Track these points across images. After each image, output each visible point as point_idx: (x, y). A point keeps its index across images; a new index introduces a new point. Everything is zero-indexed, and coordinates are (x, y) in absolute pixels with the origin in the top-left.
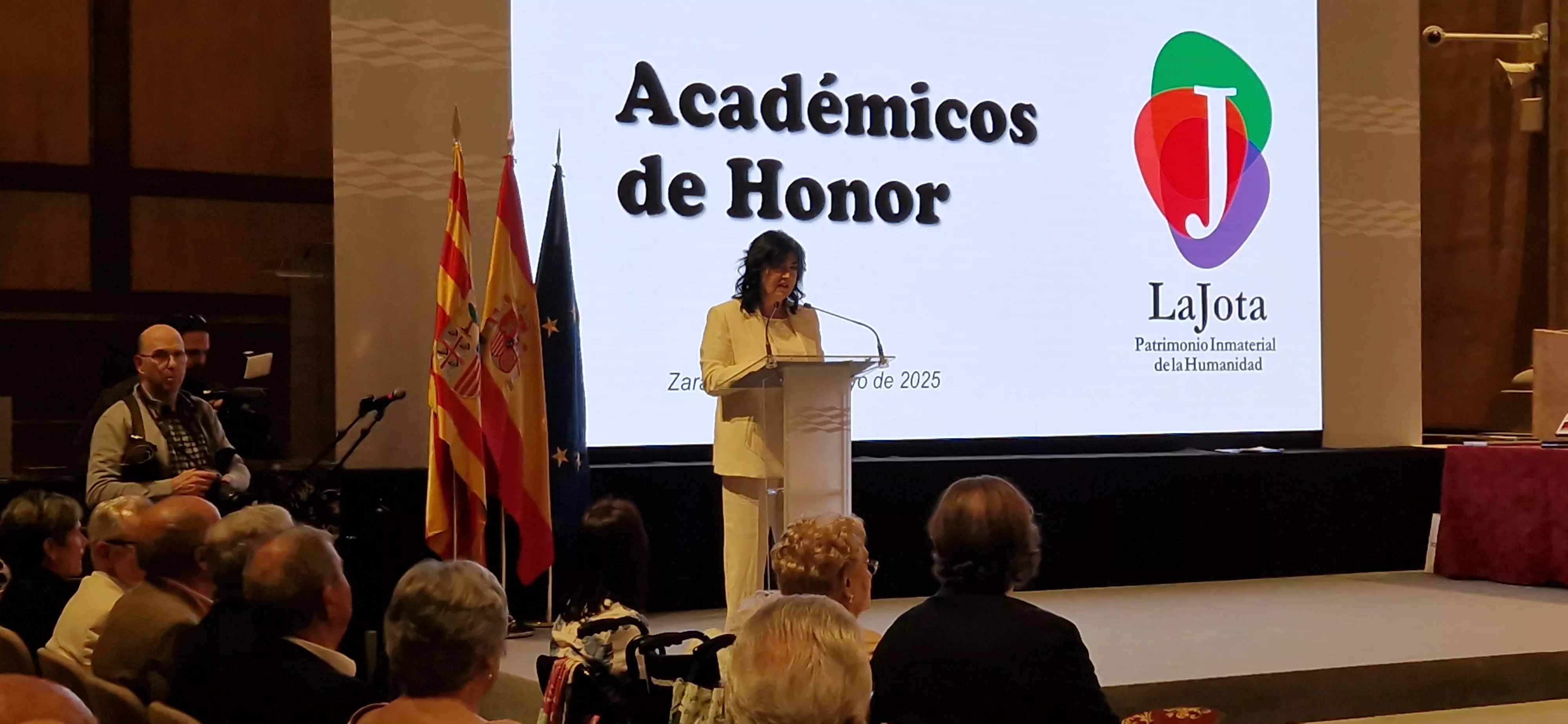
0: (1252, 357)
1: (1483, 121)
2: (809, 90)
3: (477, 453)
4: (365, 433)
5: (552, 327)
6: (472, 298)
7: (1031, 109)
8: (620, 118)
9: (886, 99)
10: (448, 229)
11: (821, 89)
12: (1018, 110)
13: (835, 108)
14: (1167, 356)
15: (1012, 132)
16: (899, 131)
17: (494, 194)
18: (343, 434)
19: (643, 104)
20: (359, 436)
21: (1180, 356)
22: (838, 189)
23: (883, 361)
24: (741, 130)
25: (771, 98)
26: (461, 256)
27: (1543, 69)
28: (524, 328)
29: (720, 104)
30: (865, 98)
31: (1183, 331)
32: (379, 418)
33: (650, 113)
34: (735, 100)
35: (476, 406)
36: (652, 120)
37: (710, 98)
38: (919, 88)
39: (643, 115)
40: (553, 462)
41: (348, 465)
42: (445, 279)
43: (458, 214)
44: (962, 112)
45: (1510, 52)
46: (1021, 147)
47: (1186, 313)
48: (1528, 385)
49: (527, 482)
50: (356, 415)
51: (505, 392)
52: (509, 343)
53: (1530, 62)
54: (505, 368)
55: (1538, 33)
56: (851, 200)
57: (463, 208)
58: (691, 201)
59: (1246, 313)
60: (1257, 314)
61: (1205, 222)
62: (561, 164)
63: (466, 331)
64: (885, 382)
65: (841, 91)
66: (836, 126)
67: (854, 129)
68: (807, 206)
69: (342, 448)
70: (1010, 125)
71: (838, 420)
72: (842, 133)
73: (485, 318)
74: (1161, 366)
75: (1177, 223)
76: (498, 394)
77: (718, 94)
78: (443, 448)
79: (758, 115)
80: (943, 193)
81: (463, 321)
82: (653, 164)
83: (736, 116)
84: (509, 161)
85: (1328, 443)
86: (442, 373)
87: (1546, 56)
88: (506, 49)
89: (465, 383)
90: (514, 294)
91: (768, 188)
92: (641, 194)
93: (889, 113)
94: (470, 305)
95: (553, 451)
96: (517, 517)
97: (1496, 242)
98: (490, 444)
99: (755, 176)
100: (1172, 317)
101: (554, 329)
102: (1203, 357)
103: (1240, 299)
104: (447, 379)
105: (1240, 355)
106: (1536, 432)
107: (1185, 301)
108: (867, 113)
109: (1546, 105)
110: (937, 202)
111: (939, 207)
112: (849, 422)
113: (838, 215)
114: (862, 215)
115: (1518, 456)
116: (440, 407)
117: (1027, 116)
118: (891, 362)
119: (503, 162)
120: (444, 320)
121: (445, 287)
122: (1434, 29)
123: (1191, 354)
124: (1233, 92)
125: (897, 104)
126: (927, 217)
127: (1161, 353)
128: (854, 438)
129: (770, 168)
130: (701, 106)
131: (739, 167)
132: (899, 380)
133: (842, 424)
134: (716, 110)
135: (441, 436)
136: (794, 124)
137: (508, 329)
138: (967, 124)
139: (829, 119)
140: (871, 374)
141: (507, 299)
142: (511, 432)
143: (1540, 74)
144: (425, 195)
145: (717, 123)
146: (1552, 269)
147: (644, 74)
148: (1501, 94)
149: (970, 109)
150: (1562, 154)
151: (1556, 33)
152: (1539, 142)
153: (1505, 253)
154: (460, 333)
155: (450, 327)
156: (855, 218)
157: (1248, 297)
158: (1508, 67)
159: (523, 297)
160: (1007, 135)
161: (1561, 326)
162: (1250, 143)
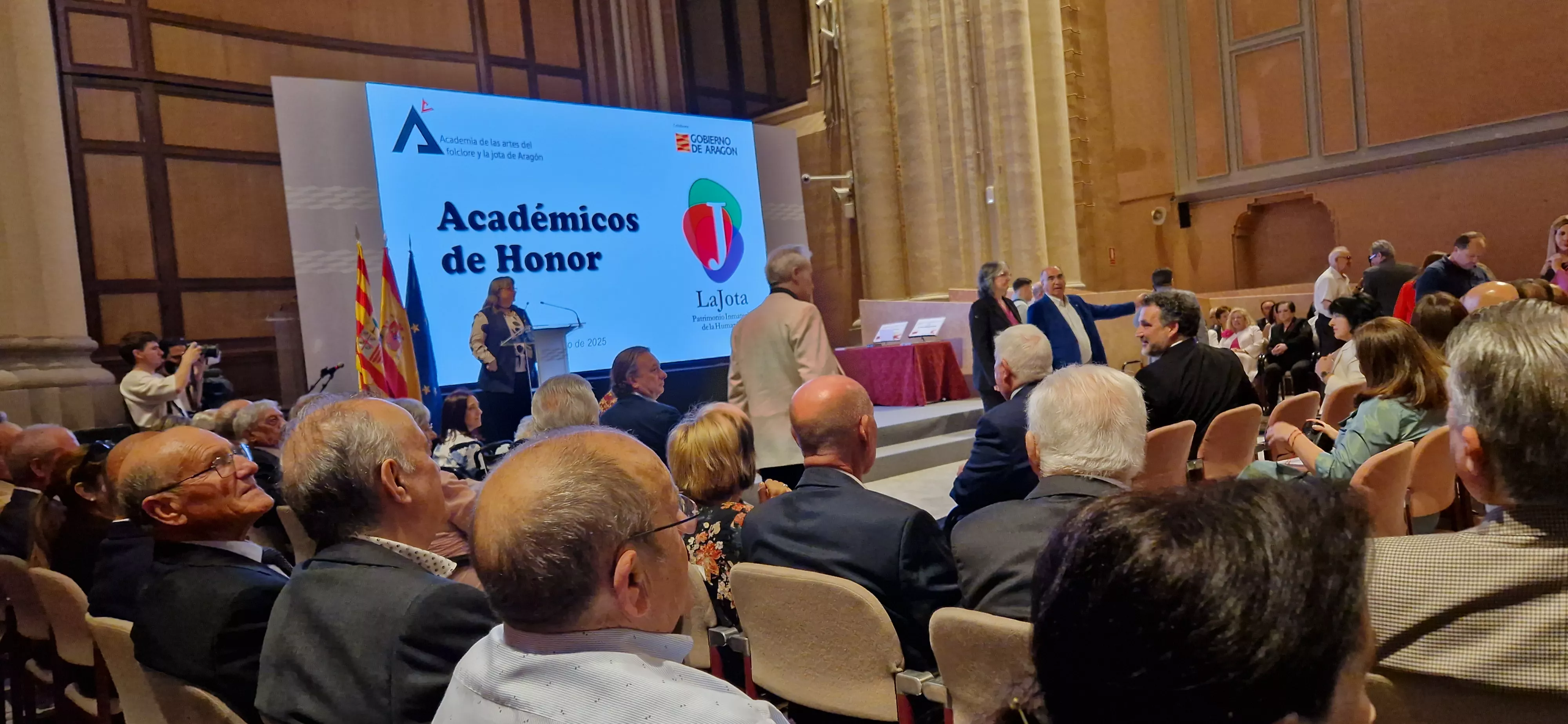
1: (830, 214)
2: (531, 211)
3: (384, 389)
5: (416, 328)
6: (374, 315)
7: (635, 215)
8: (439, 228)
9: (568, 214)
10: (358, 284)
11: (536, 211)
12: (630, 217)
13: (544, 219)
14: (707, 323)
15: (628, 227)
16: (575, 228)
17: (380, 268)
19: (450, 221)
20: (321, 387)
21: (713, 323)
22: (550, 257)
23: (580, 325)
24: (500, 232)
25: (513, 216)
26: (366, 296)
27: (852, 190)
28: (402, 329)
29: (488, 220)
30: (558, 214)
31: (712, 311)
32: (331, 377)
33: (454, 226)
34: (495, 217)
35: (381, 367)
36: (455, 228)
37: (482, 216)
38: (583, 208)
39: (451, 227)
42: (359, 309)
43: (362, 276)
44: (603, 217)
45: (838, 184)
46: (633, 234)
47: (713, 304)
48: (859, 326)
50: (319, 377)
51: (395, 360)
52: (394, 337)
53: (846, 188)
54: (395, 348)
55: (848, 175)
56: (556, 262)
57: (365, 273)
58: (479, 266)
59: (739, 302)
60: (744, 302)
62: (412, 250)
63: (373, 332)
65: (546, 211)
66: (545, 227)
67: (554, 228)
68: (535, 265)
70: (626, 223)
71: (562, 355)
72: (548, 230)
73: (381, 326)
74: (705, 328)
75: (705, 263)
76: (392, 362)
77: (487, 214)
79: (507, 223)
80: (599, 256)
81: (368, 329)
82: (458, 250)
83: (497, 225)
84: (386, 250)
86: (363, 353)
87: (853, 185)
88: (378, 197)
89: (375, 357)
90: (395, 312)
91: (516, 258)
92: (454, 264)
93: (570, 221)
94: (374, 320)
95: (422, 386)
98: (391, 384)
99: (509, 253)
100: (708, 305)
101: (418, 330)
102: (723, 321)
103: (736, 296)
104: (365, 355)
107: (713, 299)
108: (559, 221)
109: (855, 206)
111: (597, 262)
112: (567, 355)
113: (551, 268)
114: (562, 268)
116: (363, 369)
117: (634, 219)
118: (584, 325)
119: (382, 252)
120: (360, 328)
121: (360, 312)
122: (806, 176)
123: (718, 321)
124: (724, 204)
125: (573, 216)
126: (592, 267)
127: (704, 322)
129: (516, 249)
130: (479, 221)
131: (501, 249)
133: (564, 356)
134: (486, 222)
135: (365, 383)
136: (525, 227)
137: (394, 330)
138: (607, 224)
139: (542, 224)
141: (392, 316)
142: (401, 377)
143: (851, 193)
144: (345, 271)
145: (488, 229)
146: (864, 276)
147: (449, 207)
148: (836, 203)
149: (608, 217)
150: (864, 227)
151: (856, 175)
152: (853, 222)
153: (844, 270)
154: (370, 333)
155: (365, 330)
156: (559, 269)
157: (739, 295)
158: (839, 190)
159: (399, 314)
160: (626, 228)
161: (870, 298)
162: (734, 227)
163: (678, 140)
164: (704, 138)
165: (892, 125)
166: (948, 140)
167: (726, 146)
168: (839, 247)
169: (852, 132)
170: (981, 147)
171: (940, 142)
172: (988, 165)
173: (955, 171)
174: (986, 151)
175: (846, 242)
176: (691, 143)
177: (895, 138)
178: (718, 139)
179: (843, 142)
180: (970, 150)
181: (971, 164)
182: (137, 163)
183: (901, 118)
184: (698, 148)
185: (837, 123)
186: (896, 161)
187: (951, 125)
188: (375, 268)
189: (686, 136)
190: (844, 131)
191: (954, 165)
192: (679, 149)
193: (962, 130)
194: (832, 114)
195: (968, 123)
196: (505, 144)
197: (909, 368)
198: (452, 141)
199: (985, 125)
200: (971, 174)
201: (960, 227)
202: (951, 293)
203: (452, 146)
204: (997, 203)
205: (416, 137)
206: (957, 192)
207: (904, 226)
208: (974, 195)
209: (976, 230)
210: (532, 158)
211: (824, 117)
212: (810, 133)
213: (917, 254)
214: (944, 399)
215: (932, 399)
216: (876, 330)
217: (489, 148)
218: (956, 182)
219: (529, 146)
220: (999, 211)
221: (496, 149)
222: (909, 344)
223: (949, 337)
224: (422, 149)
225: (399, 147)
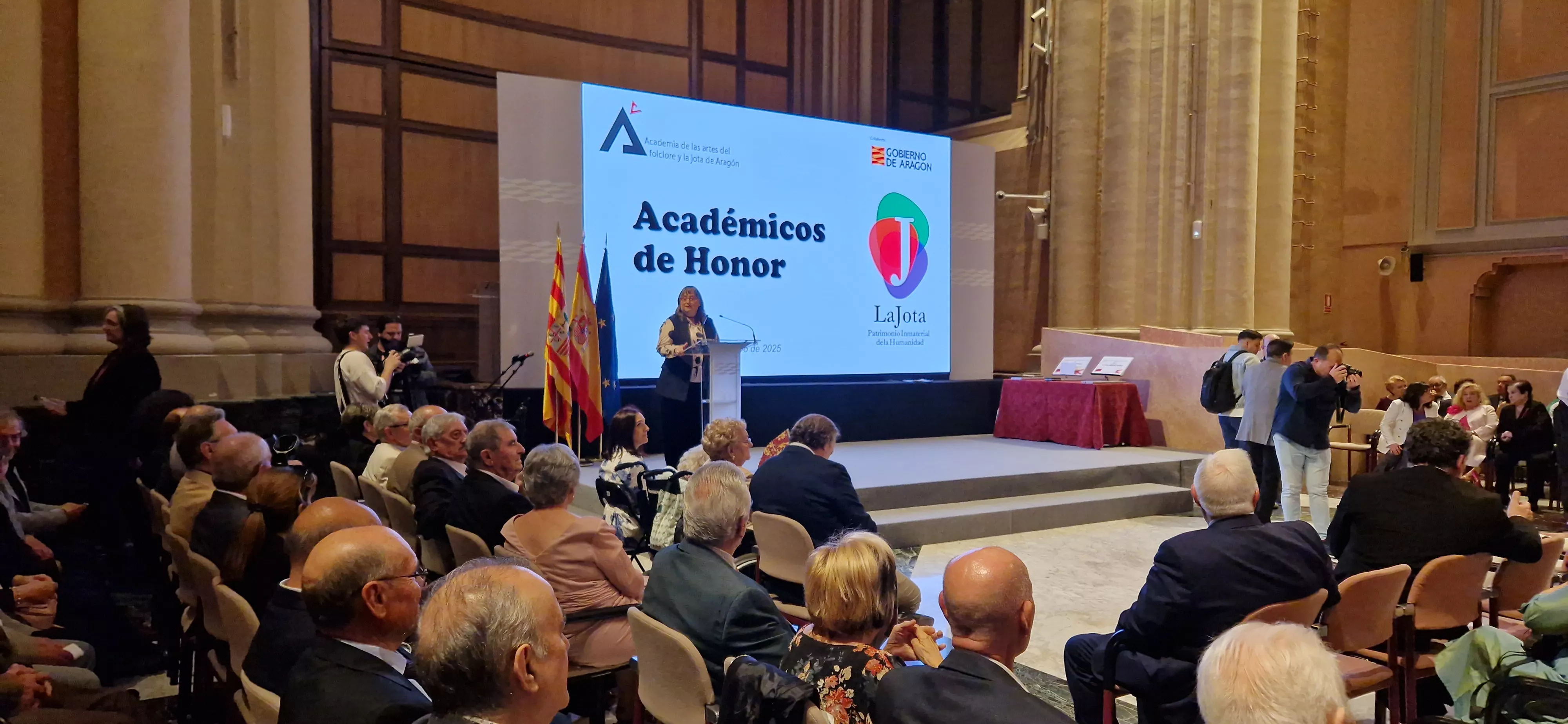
0: (919, 339)
1: (1021, 234)
2: (722, 216)
3: (567, 381)
4: (514, 372)
5: (602, 323)
6: (565, 310)
7: (822, 226)
8: (634, 227)
9: (757, 221)
10: (554, 278)
11: (728, 215)
12: (817, 227)
13: (734, 224)
14: (882, 338)
15: (814, 236)
16: (763, 235)
17: (576, 261)
18: (504, 373)
19: (646, 221)
20: (511, 373)
21: (888, 338)
22: (735, 261)
23: (755, 342)
24: (691, 233)
25: (705, 219)
26: (560, 290)
27: (1048, 211)
28: (590, 324)
29: (681, 221)
30: (748, 220)
31: (889, 327)
32: (521, 365)
33: (649, 225)
34: (688, 219)
35: (567, 360)
36: (650, 228)
37: (676, 218)
38: (772, 215)
39: (645, 226)
40: (603, 386)
41: (507, 386)
42: (553, 302)
43: (559, 272)
44: (791, 226)
45: (1034, 203)
46: (818, 243)
47: (891, 319)
48: (1039, 352)
49: (590, 395)
50: (510, 363)
51: (581, 354)
52: (582, 330)
53: (1042, 207)
54: (581, 342)
55: (1045, 195)
56: (741, 266)
57: (561, 268)
58: (667, 266)
59: (917, 319)
60: (922, 320)
61: (900, 278)
62: (607, 248)
63: (563, 325)
64: (756, 350)
65: (737, 216)
66: (734, 233)
67: (743, 233)
68: (721, 268)
69: (503, 379)
70: (813, 233)
71: (735, 369)
72: (737, 236)
73: (571, 319)
74: (879, 343)
75: (887, 278)
76: (578, 355)
77: (680, 216)
78: (551, 380)
79: (699, 226)
80: (783, 264)
81: (560, 321)
82: (650, 248)
83: (689, 227)
84: (582, 247)
85: (954, 378)
86: (552, 345)
87: (1049, 206)
88: (581, 193)
89: (562, 349)
90: (585, 307)
91: (703, 260)
92: (644, 262)
93: (758, 227)
94: (565, 314)
95: (602, 380)
96: (586, 412)
97: (1026, 289)
98: (574, 379)
99: (697, 254)
100: (884, 321)
101: (604, 325)
102: (898, 339)
103: (914, 313)
104: (554, 347)
105: (914, 338)
106: (1043, 373)
107: (891, 314)
108: (748, 227)
109: (1049, 227)
110: (780, 268)
111: (781, 270)
113: (735, 273)
114: (746, 273)
115: (1034, 384)
116: (550, 360)
117: (821, 229)
118: (759, 342)
119: (579, 246)
120: (552, 321)
121: (553, 304)
122: (1001, 193)
123: (892, 338)
124: (912, 220)
125: (762, 223)
126: (775, 274)
127: (879, 337)
128: (742, 375)
129: (704, 251)
130: (672, 221)
131: (690, 250)
132: (762, 348)
134: (679, 224)
135: (550, 373)
136: (715, 231)
137: (581, 324)
138: (794, 232)
139: (731, 229)
140: (749, 347)
141: (582, 310)
142: (583, 371)
143: (1046, 214)
144: (543, 261)
145: (680, 230)
146: (1050, 300)
147: (646, 207)
148: (1030, 222)
149: (795, 226)
150: (1056, 250)
151: (1053, 196)
152: (1045, 244)
153: (1030, 293)
154: (560, 326)
155: (555, 324)
156: (743, 274)
157: (918, 312)
158: (1032, 210)
159: (589, 309)
160: (812, 238)
161: (1054, 325)
162: (920, 244)
163: (874, 153)
164: (899, 153)
165: (1098, 148)
166: (1157, 169)
167: (921, 161)
168: (1027, 267)
169: (1054, 152)
170: (1192, 179)
171: (1148, 170)
172: (1198, 197)
173: (1161, 201)
174: (1198, 183)
175: (1035, 263)
176: (886, 157)
177: (1099, 162)
178: (914, 154)
179: (1044, 161)
180: (1180, 181)
181: (1179, 195)
182: (376, 134)
183: (1108, 141)
184: (893, 162)
185: (1039, 140)
186: (1097, 187)
187: (1162, 153)
188: (571, 263)
189: (882, 149)
190: (1045, 149)
191: (1161, 195)
192: (874, 162)
193: (1173, 159)
194: (1035, 132)
195: (1181, 153)
196: (705, 149)
197: (1088, 407)
198: (655, 143)
199: (1199, 155)
200: (1178, 206)
201: (1160, 260)
202: (1142, 329)
203: (655, 148)
204: (1204, 239)
205: (623, 138)
206: (1160, 223)
207: (1100, 253)
208: (1179, 228)
209: (1177, 265)
210: (730, 164)
211: (1027, 133)
212: (1010, 147)
213: (1110, 285)
214: (1123, 444)
215: (1110, 442)
216: (1057, 361)
217: (689, 152)
218: (1161, 214)
219: (727, 151)
220: (1205, 247)
221: (696, 153)
222: (1091, 382)
223: (1136, 378)
224: (627, 149)
225: (606, 147)
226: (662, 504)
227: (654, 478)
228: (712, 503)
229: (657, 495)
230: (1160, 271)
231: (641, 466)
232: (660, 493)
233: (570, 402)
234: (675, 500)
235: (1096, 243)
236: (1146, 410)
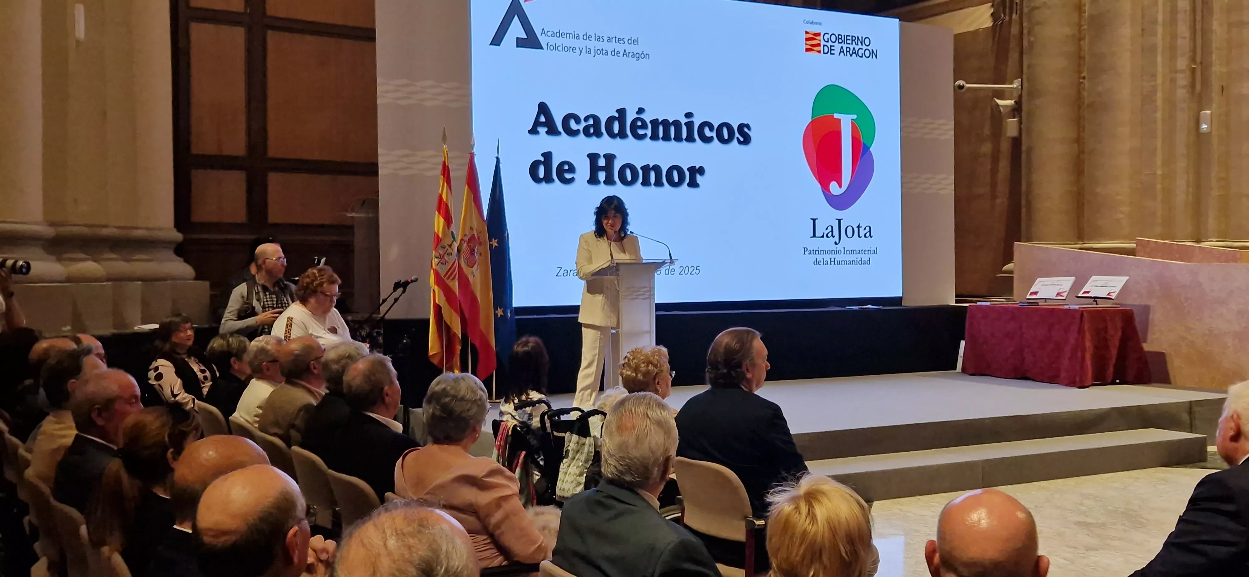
0: (865, 257)
1: (987, 131)
2: (631, 116)
3: (456, 311)
4: (396, 300)
5: (495, 243)
6: (453, 228)
7: (748, 126)
8: (530, 132)
9: (671, 121)
10: (440, 192)
11: (637, 116)
12: (741, 127)
13: (644, 126)
14: (820, 257)
15: (738, 138)
16: (678, 138)
18: (384, 301)
19: (542, 124)
20: (393, 301)
21: (827, 257)
22: (646, 169)
23: (672, 262)
24: (594, 138)
25: (610, 121)
26: (447, 205)
27: (1019, 103)
28: (480, 244)
29: (583, 124)
30: (660, 120)
31: (828, 244)
32: (404, 291)
33: (546, 129)
34: (591, 122)
35: (455, 285)
36: (547, 132)
37: (578, 121)
38: (689, 115)
39: (542, 130)
40: (496, 315)
41: (387, 317)
42: (438, 217)
43: (445, 184)
44: (711, 128)
45: (1001, 95)
46: (743, 147)
47: (830, 235)
48: (1011, 272)
49: (482, 326)
50: (392, 290)
51: (471, 278)
52: (472, 252)
53: (1011, 99)
55: (1016, 84)
56: (653, 175)
57: (448, 180)
58: (568, 176)
59: (862, 234)
60: (868, 235)
61: (840, 186)
62: (499, 157)
63: (450, 246)
64: (672, 272)
65: (647, 117)
66: (645, 135)
67: (654, 137)
68: (629, 178)
69: (384, 308)
70: (737, 135)
71: (648, 292)
72: (648, 140)
73: (459, 239)
74: (817, 262)
75: (825, 187)
76: (467, 279)
77: (582, 119)
78: (438, 309)
79: (603, 129)
80: (701, 171)
81: (449, 240)
82: (547, 156)
83: (592, 131)
84: (472, 156)
85: (905, 303)
86: (438, 268)
87: (1020, 96)
88: (469, 95)
89: (449, 273)
90: (475, 225)
91: (609, 169)
92: (541, 173)
93: (672, 129)
94: (452, 232)
95: (495, 309)
96: (477, 344)
97: (994, 197)
98: (463, 306)
99: (602, 162)
100: (823, 236)
101: (496, 244)
102: (839, 257)
103: (859, 227)
104: (440, 271)
105: (859, 256)
106: (1015, 297)
107: (830, 228)
108: (661, 129)
109: (1020, 122)
110: (698, 176)
111: (699, 179)
113: (646, 183)
114: (659, 183)
115: (1005, 310)
116: (436, 287)
117: (746, 130)
118: (675, 262)
119: (469, 156)
120: (438, 240)
121: (439, 223)
122: (961, 82)
123: (833, 256)
124: (855, 117)
125: (677, 124)
126: (693, 184)
127: (817, 256)
128: (656, 301)
129: (610, 158)
130: (573, 125)
131: (593, 158)
132: (678, 270)
133: (650, 294)
134: (581, 127)
135: (437, 301)
136: (622, 134)
137: (471, 244)
138: (714, 134)
139: (641, 132)
140: (663, 269)
141: (471, 228)
142: (474, 299)
143: (1017, 106)
145: (582, 134)
147: (543, 109)
148: (997, 116)
149: (716, 127)
150: (1029, 149)
151: (1025, 85)
152: (1016, 142)
153: (998, 201)
154: (447, 247)
155: (442, 244)
156: (655, 184)
157: (863, 225)
158: (1000, 102)
159: (480, 228)
160: (735, 140)
161: (1029, 240)
162: (864, 144)
163: (807, 39)
164: (839, 38)
165: (1080, 25)
166: (1153, 49)
167: (864, 47)
168: (994, 171)
169: (1025, 31)
170: (1198, 59)
171: (1143, 50)
172: (1206, 82)
173: (1159, 88)
174: (1206, 66)
175: (1004, 166)
176: (823, 43)
177: (1082, 42)
178: (856, 40)
179: (1013, 44)
180: (1182, 63)
181: (1183, 80)
182: (238, 34)
183: (1092, 17)
184: (831, 49)
185: (1007, 18)
186: (1080, 72)
187: (1160, 30)
188: (459, 174)
189: (819, 34)
190: (1015, 30)
191: (1159, 81)
192: (807, 50)
193: (1173, 37)
194: (1001, 9)
195: (1183, 29)
196: (609, 40)
197: (1072, 338)
198: (553, 35)
199: (1206, 32)
200: (1181, 93)
201: (1159, 161)
202: (1139, 243)
203: (552, 41)
204: (1214, 133)
205: (516, 30)
206: (1159, 115)
207: (1083, 153)
208: (1183, 118)
209: (1181, 164)
210: (638, 56)
211: (992, 10)
212: (971, 29)
213: (1098, 190)
214: (1118, 381)
215: (1101, 380)
216: (1031, 283)
217: (593, 44)
218: (1159, 103)
219: (635, 42)
220: (1215, 141)
221: (600, 45)
222: (1077, 307)
223: (1132, 301)
224: (520, 43)
225: (497, 40)
226: (569, 448)
227: (559, 418)
228: (637, 439)
229: (564, 437)
230: (1159, 172)
231: (543, 404)
232: (567, 435)
233: (459, 333)
234: (584, 444)
235: (1079, 141)
236: (1145, 341)
